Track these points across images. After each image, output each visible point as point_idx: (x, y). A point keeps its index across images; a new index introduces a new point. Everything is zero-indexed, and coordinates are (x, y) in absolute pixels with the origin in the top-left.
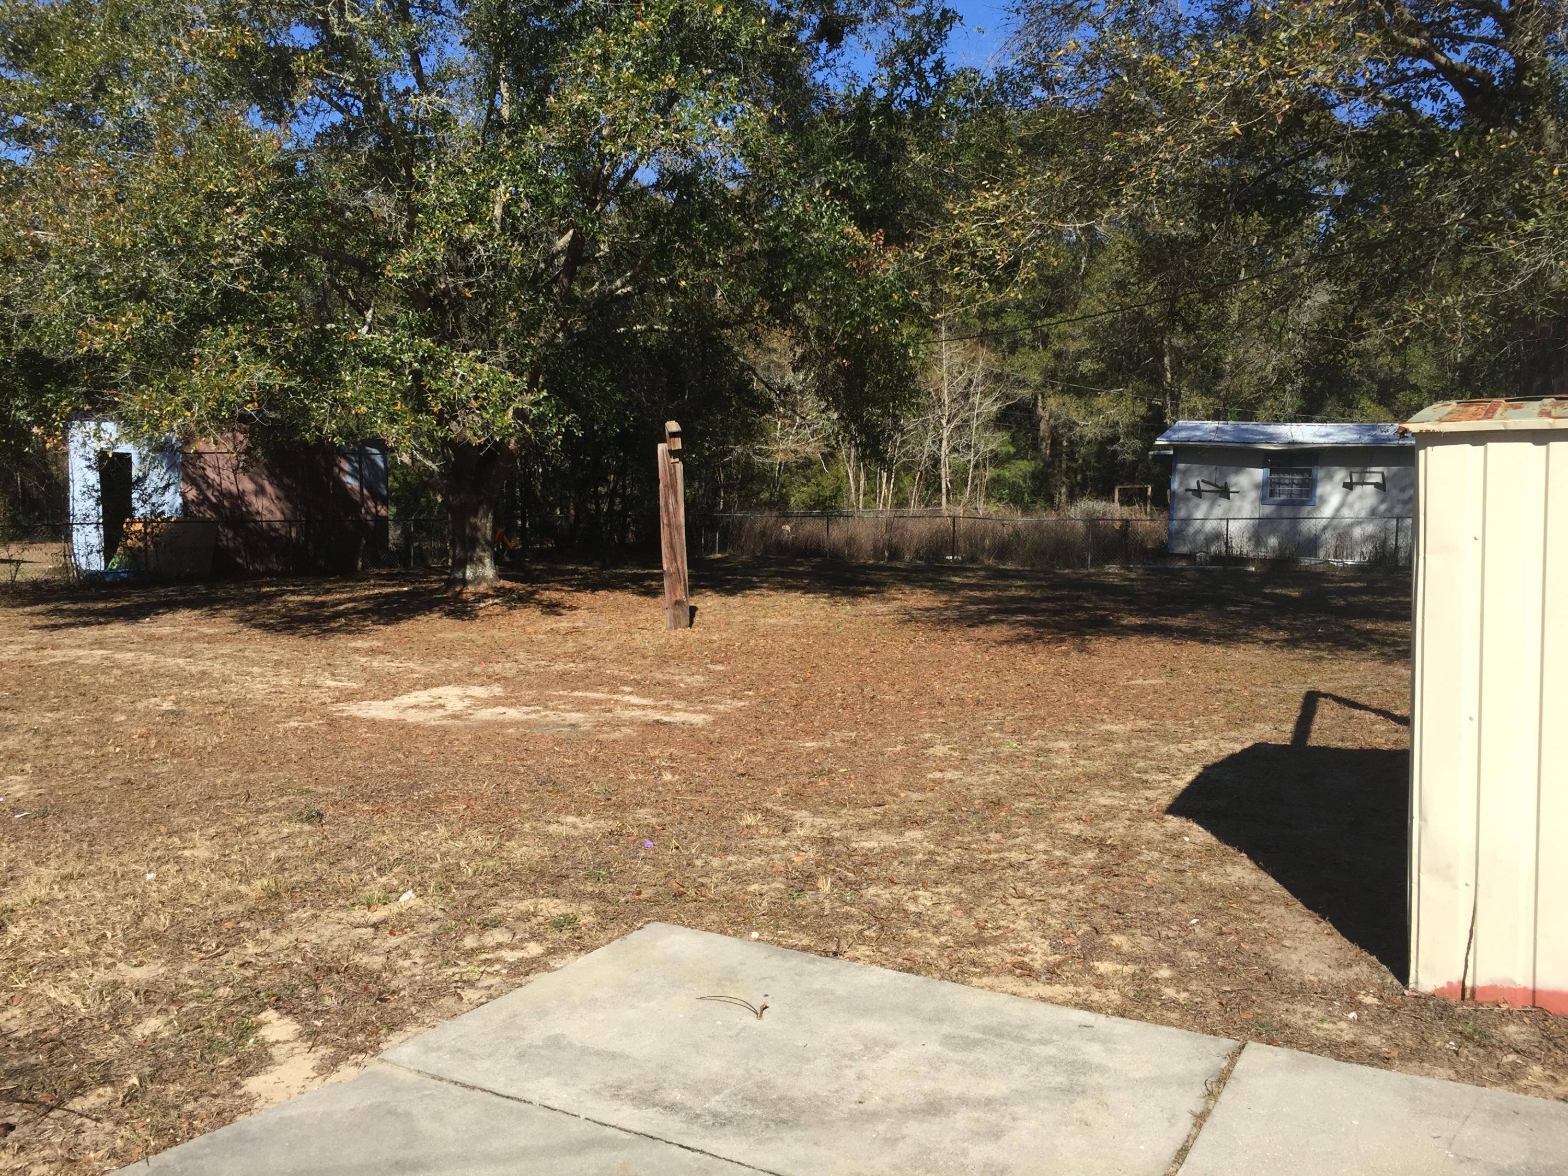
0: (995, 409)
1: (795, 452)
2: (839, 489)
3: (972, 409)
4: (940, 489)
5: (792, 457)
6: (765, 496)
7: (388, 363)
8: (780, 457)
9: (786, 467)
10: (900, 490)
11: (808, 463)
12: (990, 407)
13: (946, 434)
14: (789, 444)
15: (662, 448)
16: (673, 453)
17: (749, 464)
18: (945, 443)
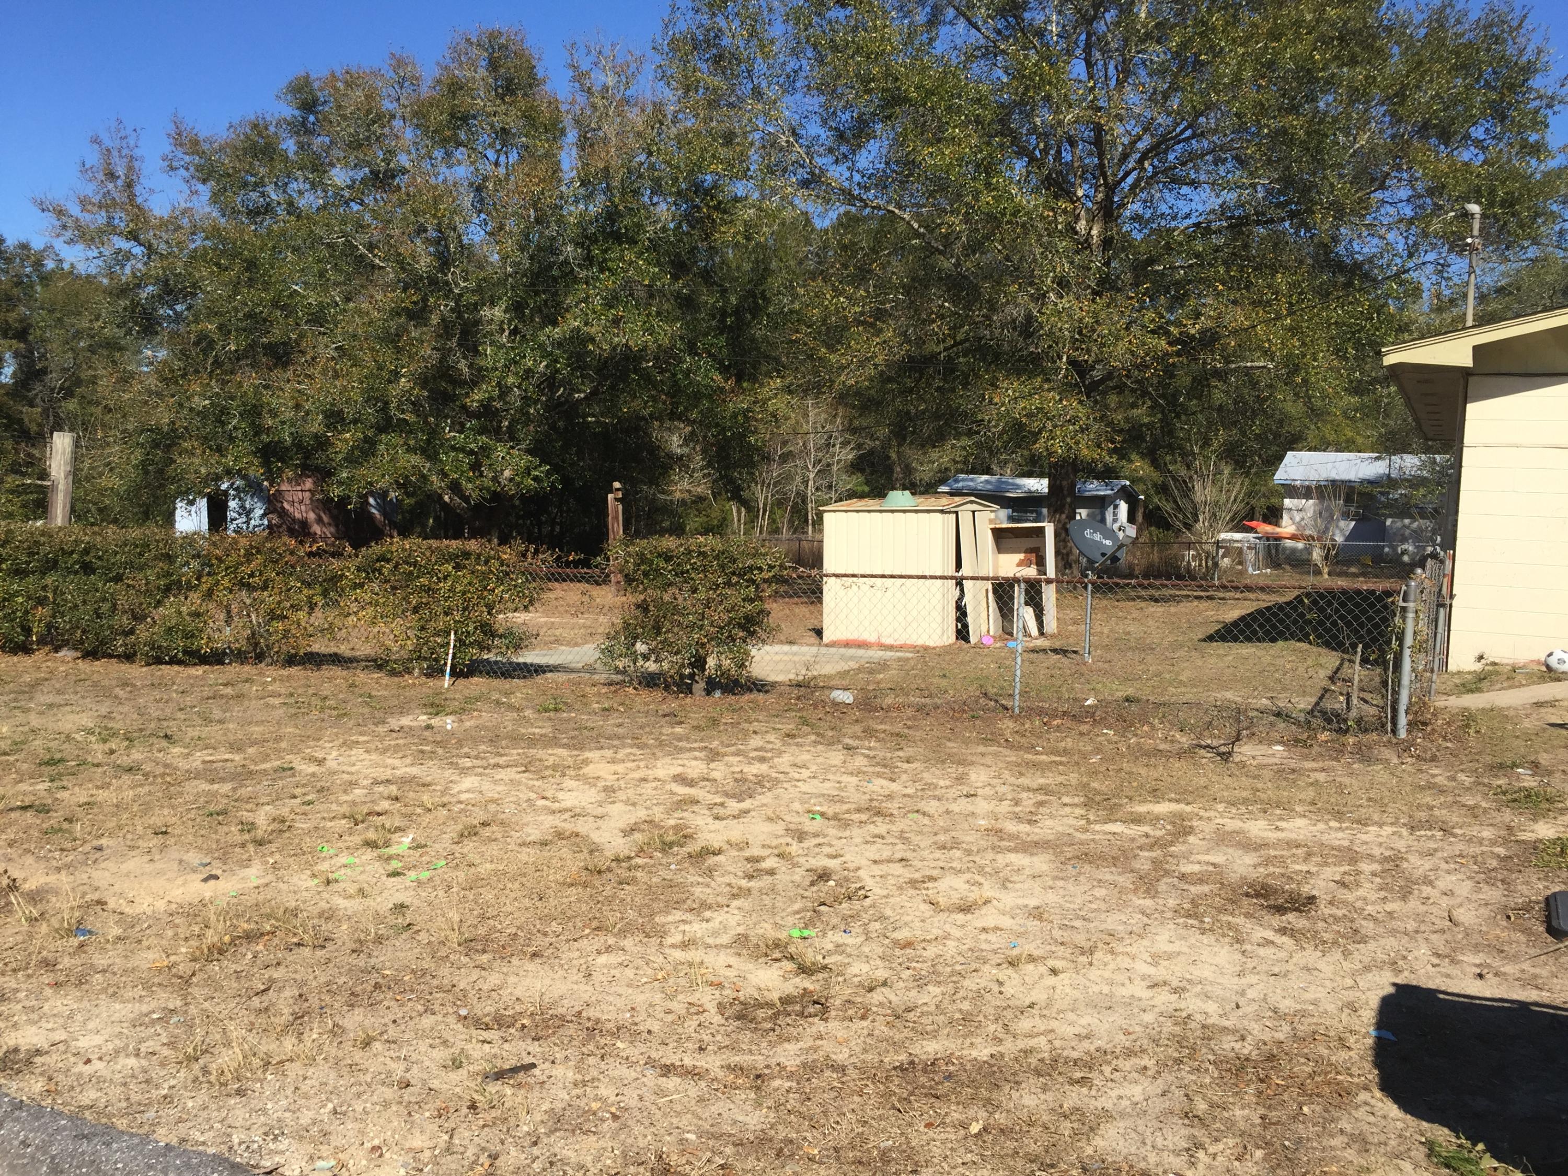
0: (850, 457)
1: (689, 491)
2: (725, 519)
3: (833, 456)
4: (806, 521)
5: (686, 496)
6: (666, 524)
7: (462, 450)
8: (678, 495)
9: (683, 502)
10: (774, 521)
11: (701, 499)
12: (848, 455)
13: (812, 476)
14: (685, 484)
15: (610, 496)
16: (616, 499)
17: (654, 500)
18: (811, 483)
